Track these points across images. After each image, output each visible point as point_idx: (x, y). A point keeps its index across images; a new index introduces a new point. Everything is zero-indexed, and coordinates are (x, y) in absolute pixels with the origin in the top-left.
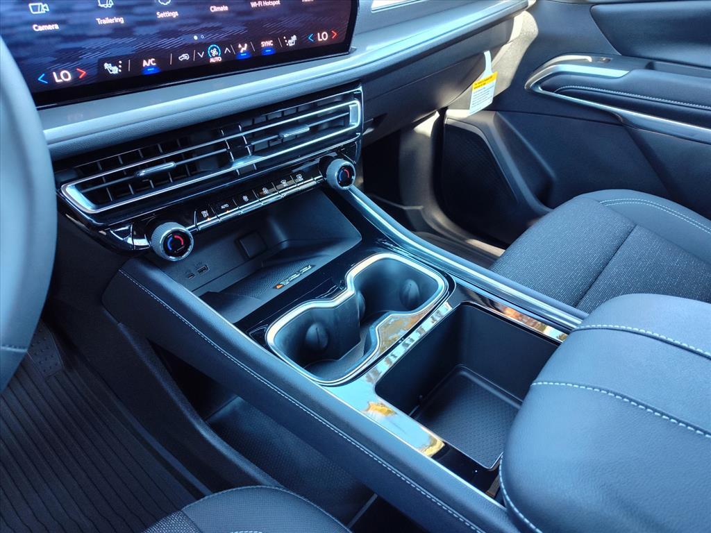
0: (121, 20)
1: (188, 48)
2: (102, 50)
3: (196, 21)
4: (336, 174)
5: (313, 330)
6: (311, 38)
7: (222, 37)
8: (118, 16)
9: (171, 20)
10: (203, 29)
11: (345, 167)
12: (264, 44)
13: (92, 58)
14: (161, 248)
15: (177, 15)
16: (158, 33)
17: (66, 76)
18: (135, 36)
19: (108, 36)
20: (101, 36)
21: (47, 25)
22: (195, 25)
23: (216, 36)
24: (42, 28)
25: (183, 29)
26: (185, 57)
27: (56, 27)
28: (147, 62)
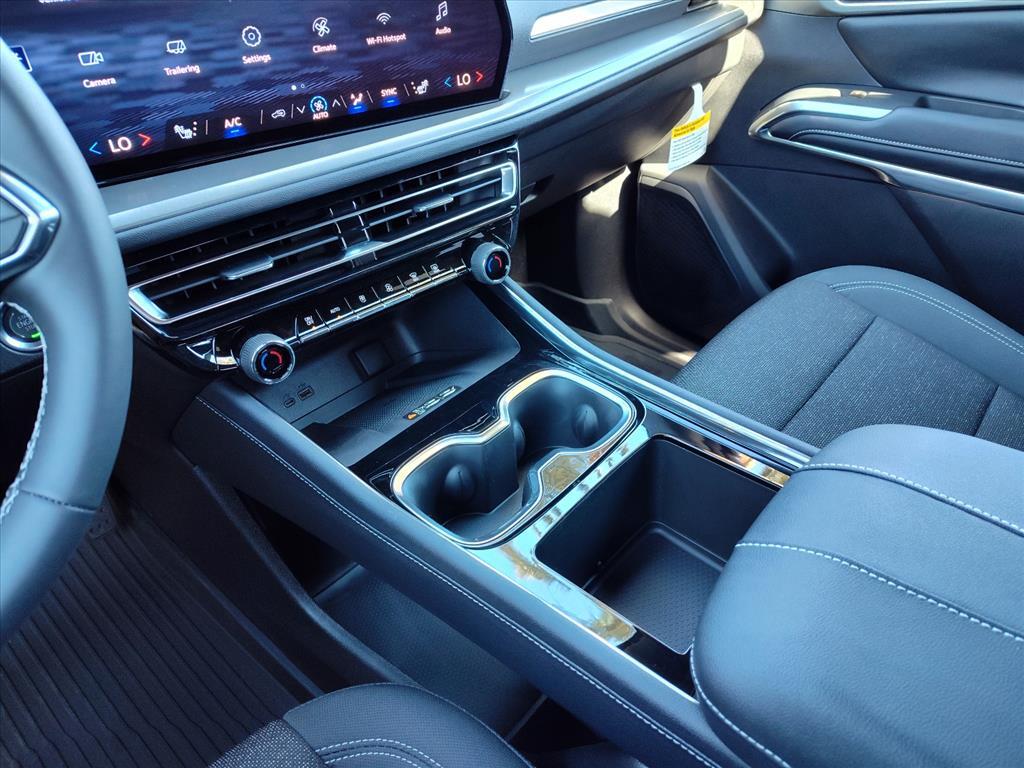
0: (197, 69)
1: (284, 102)
2: (172, 109)
3: (295, 66)
4: (484, 264)
5: (454, 474)
6: (449, 82)
7: (329, 85)
8: (192, 63)
9: (260, 66)
10: (302, 76)
11: (497, 253)
12: (385, 93)
13: (157, 119)
14: (252, 368)
15: (270, 59)
16: (244, 84)
17: (125, 144)
18: (213, 89)
19: (179, 90)
20: (171, 91)
21: (101, 79)
22: (293, 71)
23: (321, 85)
24: (94, 84)
25: (277, 78)
26: (280, 113)
27: (113, 81)
28: (230, 121)
